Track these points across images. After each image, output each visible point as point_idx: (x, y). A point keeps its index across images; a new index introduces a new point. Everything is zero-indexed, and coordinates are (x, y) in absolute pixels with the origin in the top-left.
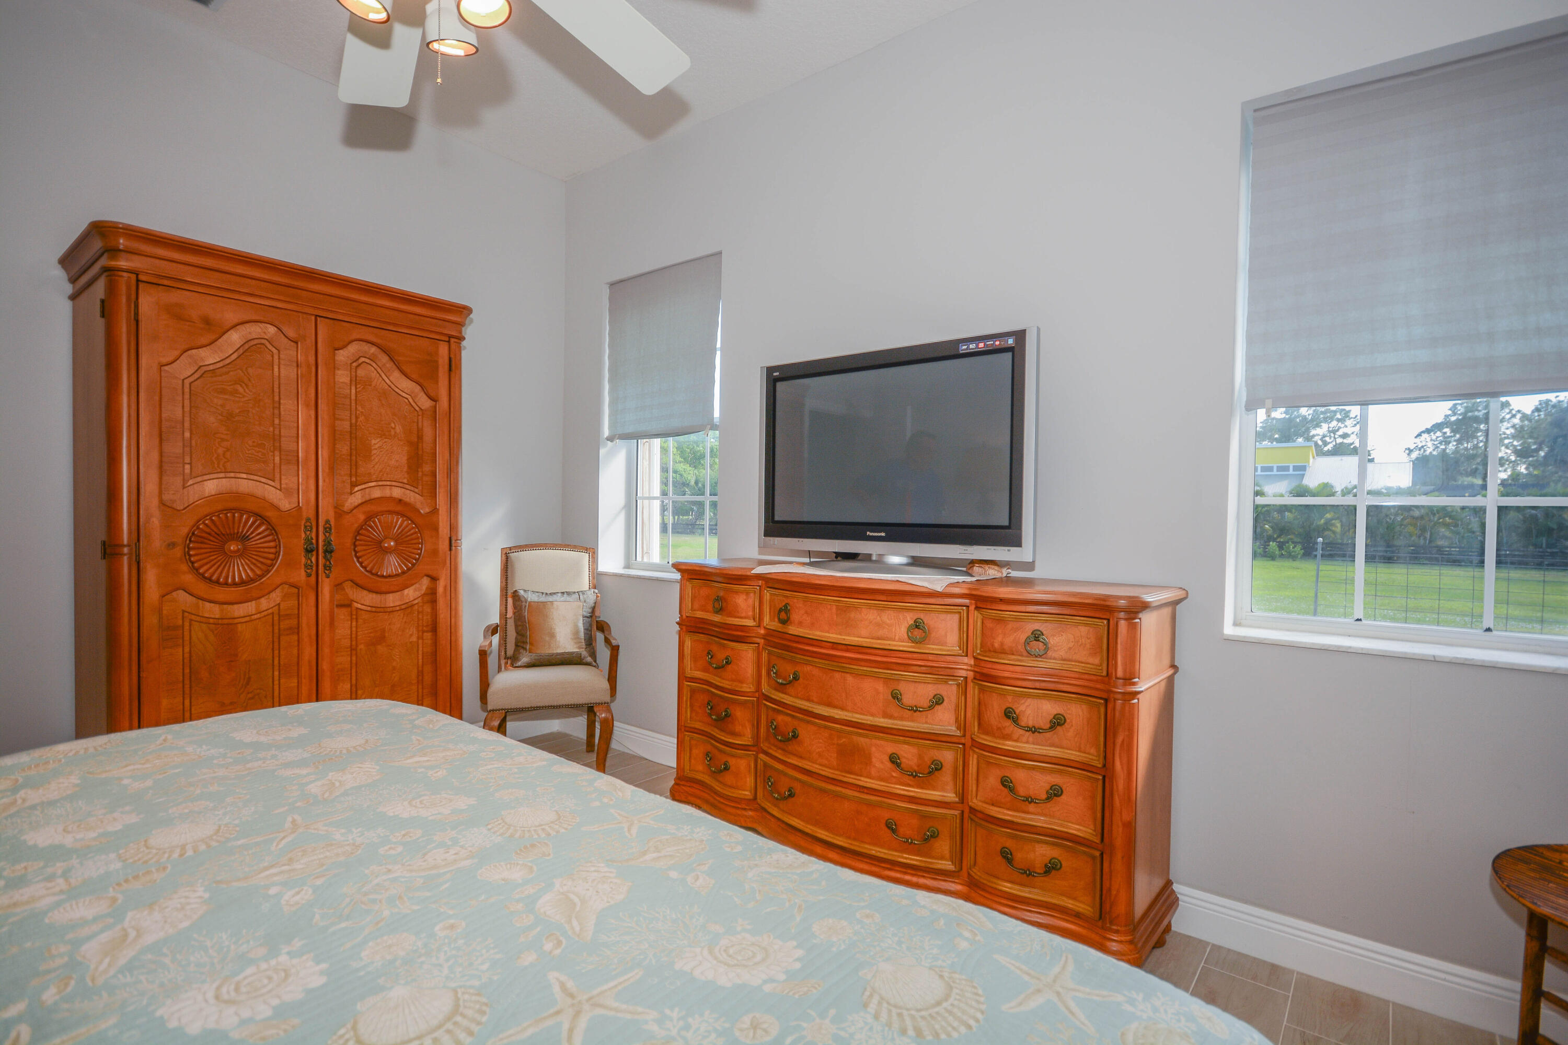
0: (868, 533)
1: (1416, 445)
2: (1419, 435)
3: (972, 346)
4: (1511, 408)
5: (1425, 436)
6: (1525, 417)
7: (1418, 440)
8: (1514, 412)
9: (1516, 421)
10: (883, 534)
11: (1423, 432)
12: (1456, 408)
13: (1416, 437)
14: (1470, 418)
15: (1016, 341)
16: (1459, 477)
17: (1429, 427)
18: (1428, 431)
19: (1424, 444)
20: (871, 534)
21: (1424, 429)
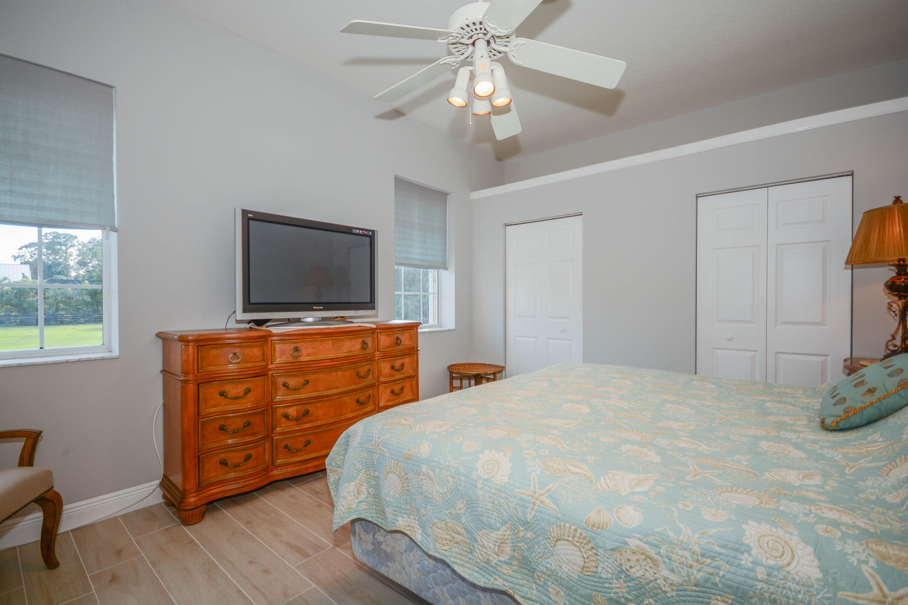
0: (314, 307)
1: (19, 254)
2: (21, 248)
3: (357, 231)
4: (78, 240)
5: (24, 249)
6: (84, 245)
7: (20, 251)
8: (80, 242)
9: (80, 247)
10: (322, 308)
11: (23, 247)
12: (47, 236)
13: (19, 249)
14: (56, 242)
15: (372, 233)
16: (54, 275)
17: (27, 244)
18: (26, 247)
19: (23, 254)
20: (316, 308)
21: (24, 245)
